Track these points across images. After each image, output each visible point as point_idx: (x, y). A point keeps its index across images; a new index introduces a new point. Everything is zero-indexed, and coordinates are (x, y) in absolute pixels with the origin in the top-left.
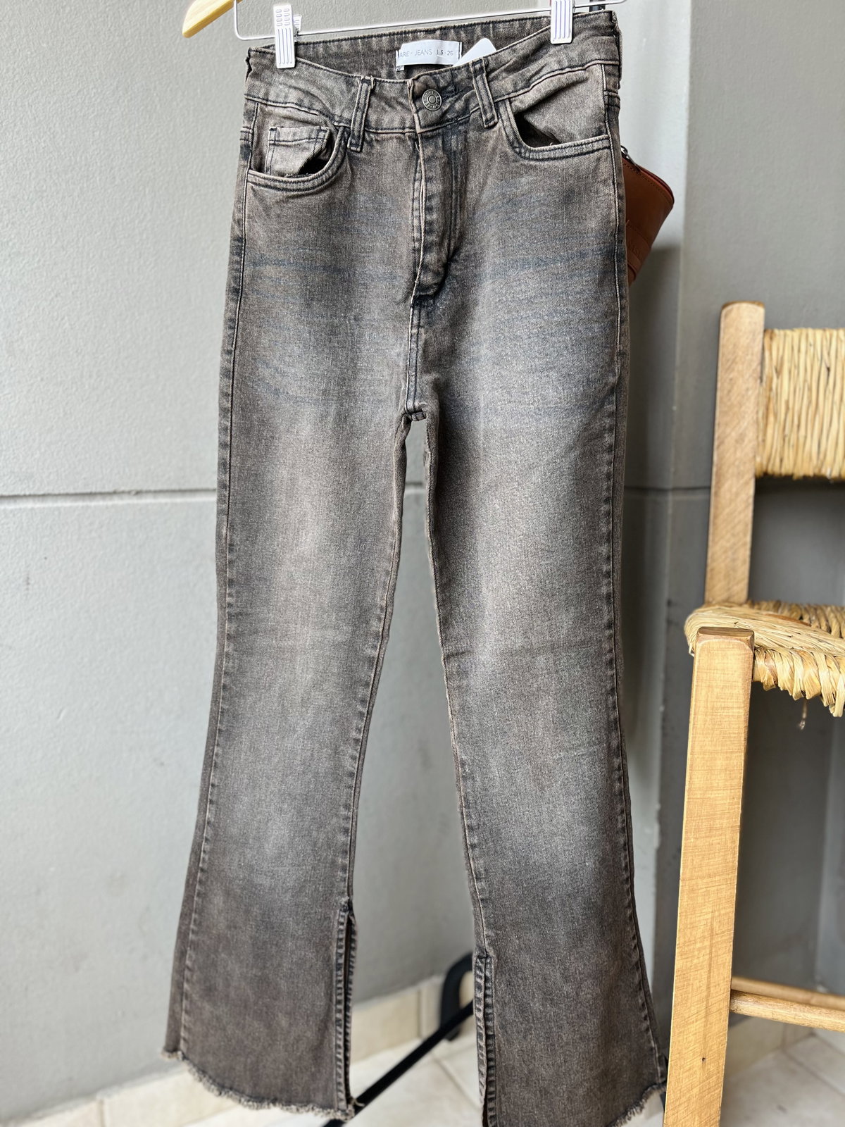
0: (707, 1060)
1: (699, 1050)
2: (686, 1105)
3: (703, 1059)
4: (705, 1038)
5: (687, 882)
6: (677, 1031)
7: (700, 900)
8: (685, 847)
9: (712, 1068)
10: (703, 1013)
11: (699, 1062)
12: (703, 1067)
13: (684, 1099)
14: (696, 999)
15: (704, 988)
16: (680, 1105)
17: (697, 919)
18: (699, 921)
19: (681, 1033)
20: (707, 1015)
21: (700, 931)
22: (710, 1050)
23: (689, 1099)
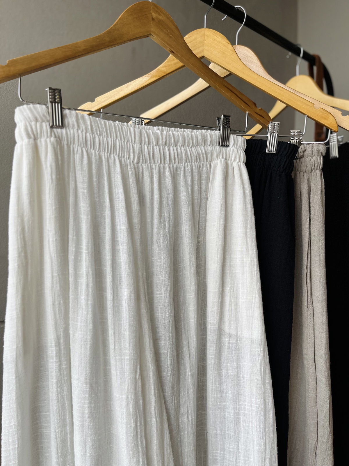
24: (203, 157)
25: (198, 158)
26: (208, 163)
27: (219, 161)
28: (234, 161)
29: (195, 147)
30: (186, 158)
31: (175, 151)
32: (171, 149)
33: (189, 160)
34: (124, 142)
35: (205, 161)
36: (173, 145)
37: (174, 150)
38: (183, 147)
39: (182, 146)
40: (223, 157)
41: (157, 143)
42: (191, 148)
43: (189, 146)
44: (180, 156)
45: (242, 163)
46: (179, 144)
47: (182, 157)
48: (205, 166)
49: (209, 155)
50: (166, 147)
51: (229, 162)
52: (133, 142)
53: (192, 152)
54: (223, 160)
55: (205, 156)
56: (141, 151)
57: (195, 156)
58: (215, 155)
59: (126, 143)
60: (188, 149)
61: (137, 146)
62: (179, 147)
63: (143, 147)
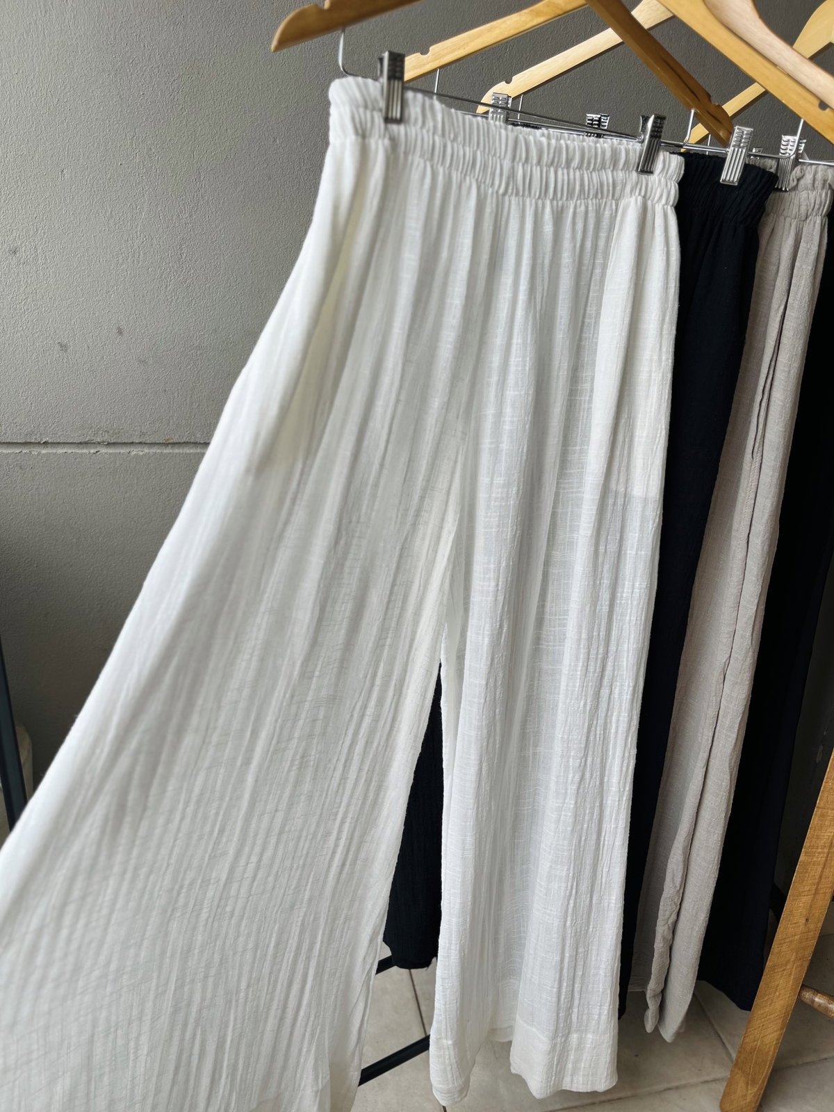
0: (810, 920)
1: (805, 913)
2: (788, 944)
3: (807, 920)
4: (811, 907)
5: (820, 810)
6: (791, 898)
7: (827, 823)
8: (824, 787)
9: (812, 926)
10: (813, 892)
11: (804, 921)
12: (806, 925)
13: (788, 940)
14: (810, 882)
15: (817, 877)
16: (785, 943)
17: (823, 834)
18: (824, 836)
19: (794, 900)
20: (816, 893)
21: (822, 842)
22: (813, 916)
23: (791, 941)
24: (608, 190)
25: (600, 192)
26: (614, 202)
27: (633, 200)
28: (657, 202)
29: (598, 171)
30: (580, 191)
31: (566, 177)
32: (560, 172)
33: (584, 195)
34: (488, 155)
35: (610, 197)
36: (563, 166)
37: (563, 174)
38: (579, 170)
39: (577, 168)
40: (640, 194)
41: (539, 162)
42: (591, 172)
43: (588, 168)
44: (571, 187)
45: (669, 207)
46: (572, 165)
47: (574, 189)
48: (608, 208)
49: (618, 188)
50: (552, 169)
51: (649, 203)
52: (502, 157)
53: (592, 181)
54: (640, 199)
55: (611, 188)
56: (512, 175)
57: (595, 188)
58: (628, 189)
59: (491, 158)
60: (586, 176)
61: (507, 164)
62: (571, 171)
63: (516, 166)
